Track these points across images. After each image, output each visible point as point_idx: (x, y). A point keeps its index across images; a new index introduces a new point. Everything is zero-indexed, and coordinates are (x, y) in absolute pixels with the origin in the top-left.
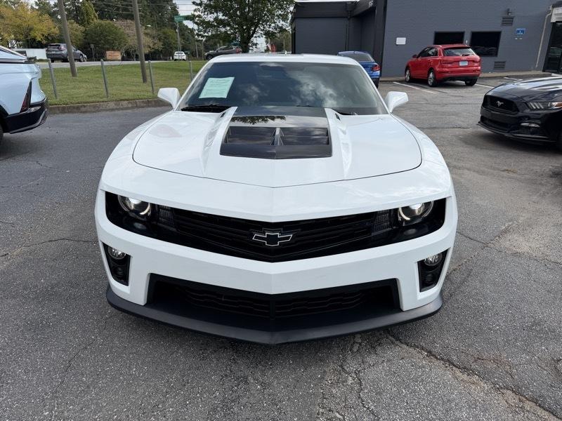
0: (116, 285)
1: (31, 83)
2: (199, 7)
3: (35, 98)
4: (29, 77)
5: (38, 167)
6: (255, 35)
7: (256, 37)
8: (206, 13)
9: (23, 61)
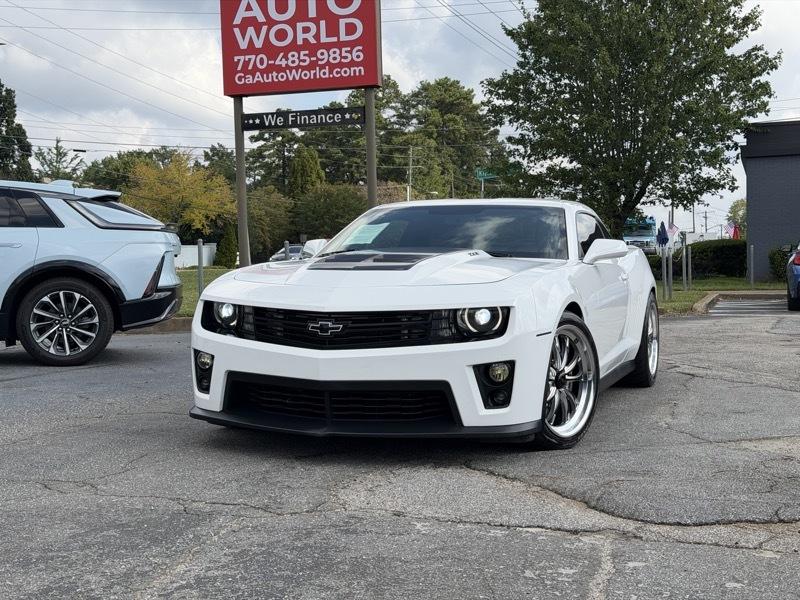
0: (199, 394)
1: (163, 258)
2: (520, 147)
3: (166, 280)
4: (162, 249)
5: (151, 372)
6: (643, 199)
7: (643, 203)
8: (532, 158)
9: (159, 228)
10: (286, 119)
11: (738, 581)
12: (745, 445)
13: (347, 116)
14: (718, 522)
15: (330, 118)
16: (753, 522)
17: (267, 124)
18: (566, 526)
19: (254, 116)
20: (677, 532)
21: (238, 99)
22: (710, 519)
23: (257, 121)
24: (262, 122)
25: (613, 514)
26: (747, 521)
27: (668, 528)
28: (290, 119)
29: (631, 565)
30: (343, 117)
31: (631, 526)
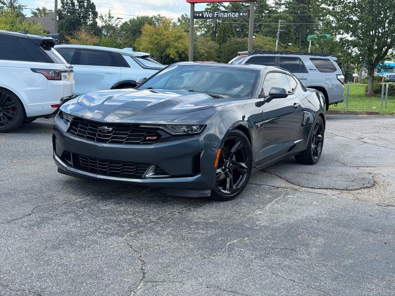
10: (214, 14)
11: (317, 202)
12: (361, 168)
13: (241, 14)
14: (325, 188)
15: (233, 15)
16: (337, 189)
17: (205, 16)
18: (276, 186)
19: (199, 13)
20: (311, 190)
21: (193, 4)
22: (324, 187)
23: (201, 15)
24: (203, 15)
25: (293, 184)
26: (336, 189)
27: (308, 189)
28: (215, 14)
29: (289, 196)
30: (239, 15)
31: (297, 187)
